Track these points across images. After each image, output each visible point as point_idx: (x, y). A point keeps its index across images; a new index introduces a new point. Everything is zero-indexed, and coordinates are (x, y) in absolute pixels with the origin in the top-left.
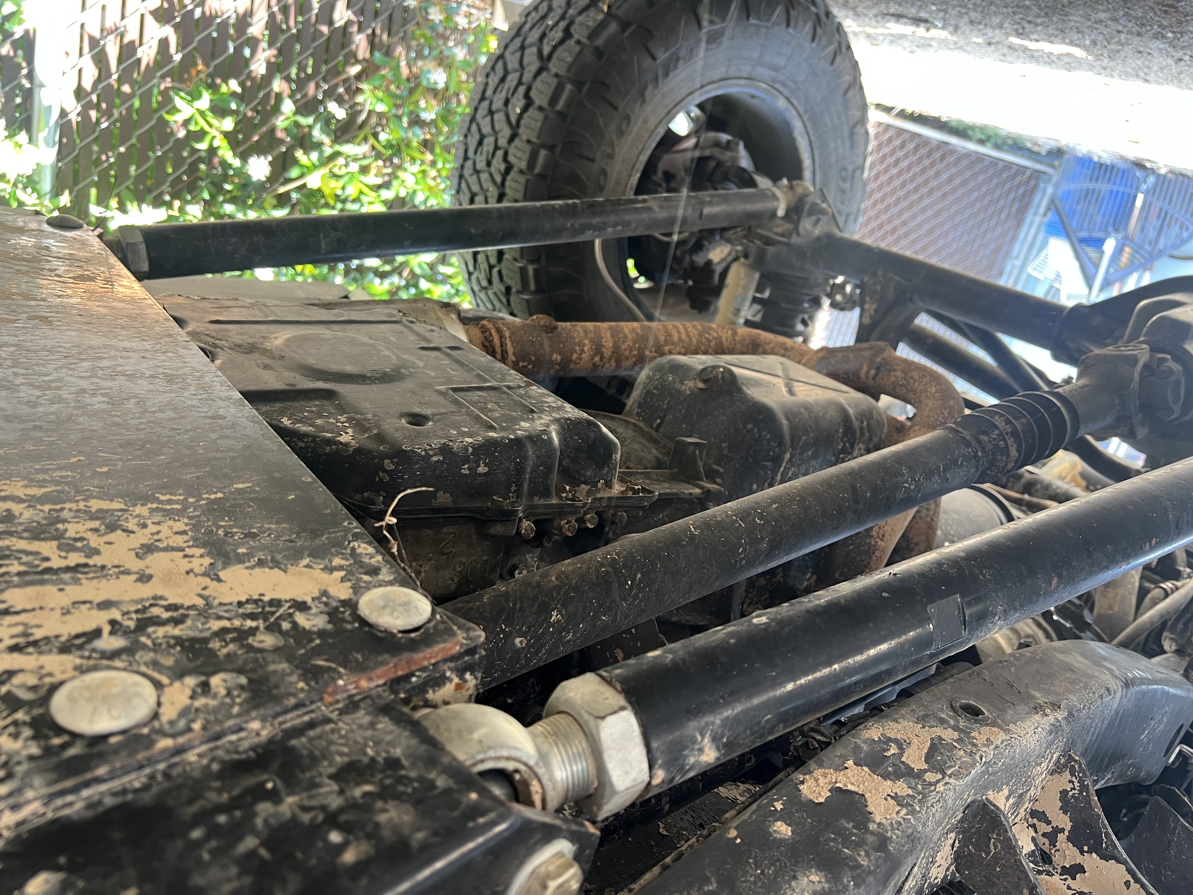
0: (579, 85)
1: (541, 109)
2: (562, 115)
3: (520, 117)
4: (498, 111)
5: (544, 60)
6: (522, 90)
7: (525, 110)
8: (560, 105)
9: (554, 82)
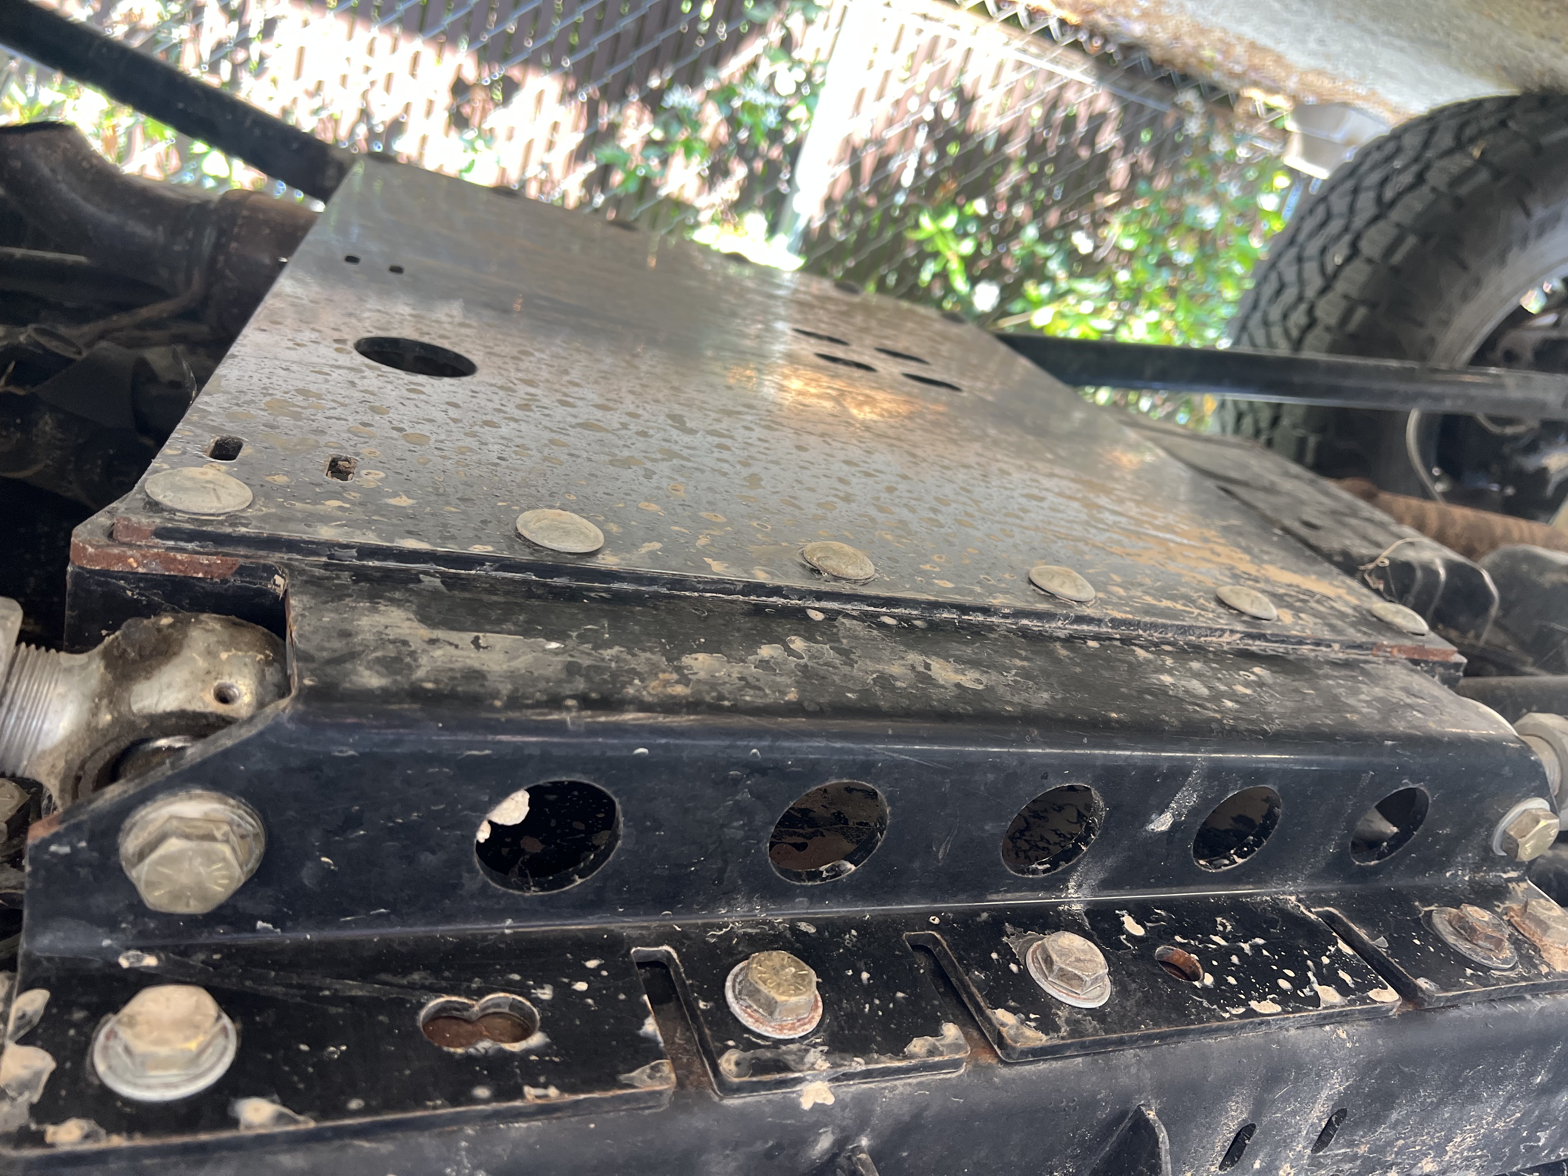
0: (1425, 237)
1: (1369, 261)
2: (1396, 271)
3: (1339, 268)
4: (1310, 259)
5: (1383, 208)
6: (1347, 238)
7: (1348, 260)
8: (1397, 258)
9: (1393, 232)
